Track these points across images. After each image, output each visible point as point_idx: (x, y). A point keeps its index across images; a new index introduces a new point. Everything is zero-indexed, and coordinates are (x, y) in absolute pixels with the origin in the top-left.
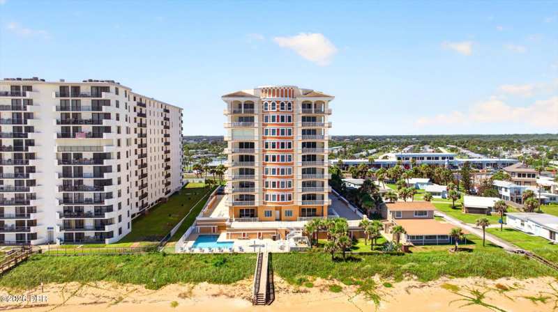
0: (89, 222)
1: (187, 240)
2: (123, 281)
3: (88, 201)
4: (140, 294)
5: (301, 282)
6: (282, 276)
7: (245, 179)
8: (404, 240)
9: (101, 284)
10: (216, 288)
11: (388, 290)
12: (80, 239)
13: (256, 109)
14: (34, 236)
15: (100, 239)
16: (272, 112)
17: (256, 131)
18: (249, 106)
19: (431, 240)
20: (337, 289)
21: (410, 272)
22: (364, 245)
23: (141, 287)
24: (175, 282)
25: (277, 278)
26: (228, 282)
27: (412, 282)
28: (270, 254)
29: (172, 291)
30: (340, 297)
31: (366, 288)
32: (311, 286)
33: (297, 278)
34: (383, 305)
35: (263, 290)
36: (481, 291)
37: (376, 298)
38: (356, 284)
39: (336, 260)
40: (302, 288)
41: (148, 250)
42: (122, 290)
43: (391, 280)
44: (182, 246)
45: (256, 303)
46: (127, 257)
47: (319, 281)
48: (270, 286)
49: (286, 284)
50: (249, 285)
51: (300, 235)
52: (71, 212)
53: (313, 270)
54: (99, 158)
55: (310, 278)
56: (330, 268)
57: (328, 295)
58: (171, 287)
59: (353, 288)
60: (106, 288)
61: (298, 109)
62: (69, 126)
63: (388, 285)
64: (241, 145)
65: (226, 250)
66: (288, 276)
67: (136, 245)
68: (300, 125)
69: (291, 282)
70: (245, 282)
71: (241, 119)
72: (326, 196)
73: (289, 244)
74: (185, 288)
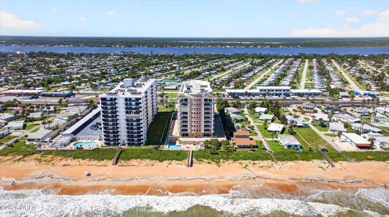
0: (136, 139)
1: (166, 144)
2: (152, 159)
3: (135, 133)
4: (157, 163)
5: (200, 161)
6: (195, 158)
7: (184, 124)
8: (235, 146)
9: (146, 160)
10: (177, 162)
11: (223, 164)
12: (133, 144)
13: (188, 101)
14: (119, 143)
15: (139, 144)
16: (194, 102)
17: (188, 108)
18: (186, 100)
19: (244, 147)
20: (210, 163)
21: (232, 158)
22: (222, 148)
23: (157, 161)
24: (166, 160)
25: (194, 159)
26: (180, 160)
27: (231, 162)
28: (192, 151)
29: (166, 163)
30: (210, 165)
31: (218, 163)
32: (203, 162)
33: (199, 159)
34: (221, 168)
35: (190, 163)
36: (248, 164)
37: (219, 166)
38: (215, 161)
39: (212, 154)
40: (201, 162)
41: (155, 148)
42: (153, 162)
43: (225, 161)
44: (166, 147)
45: (188, 167)
46: (150, 151)
47: (206, 160)
48: (192, 162)
49: (196, 161)
50: (186, 161)
51: (202, 144)
52: (130, 136)
53: (204, 157)
54: (138, 120)
55: (203, 160)
56: (209, 157)
57: (208, 165)
58: (165, 162)
59: (214, 163)
60: (148, 161)
61: (203, 101)
62: (128, 110)
63: (224, 162)
64: (183, 113)
65: (179, 149)
66: (197, 159)
67: (151, 147)
68: (203, 106)
69: (198, 161)
70: (185, 160)
71: (183, 104)
72: (212, 130)
73: (199, 147)
74: (169, 162)
